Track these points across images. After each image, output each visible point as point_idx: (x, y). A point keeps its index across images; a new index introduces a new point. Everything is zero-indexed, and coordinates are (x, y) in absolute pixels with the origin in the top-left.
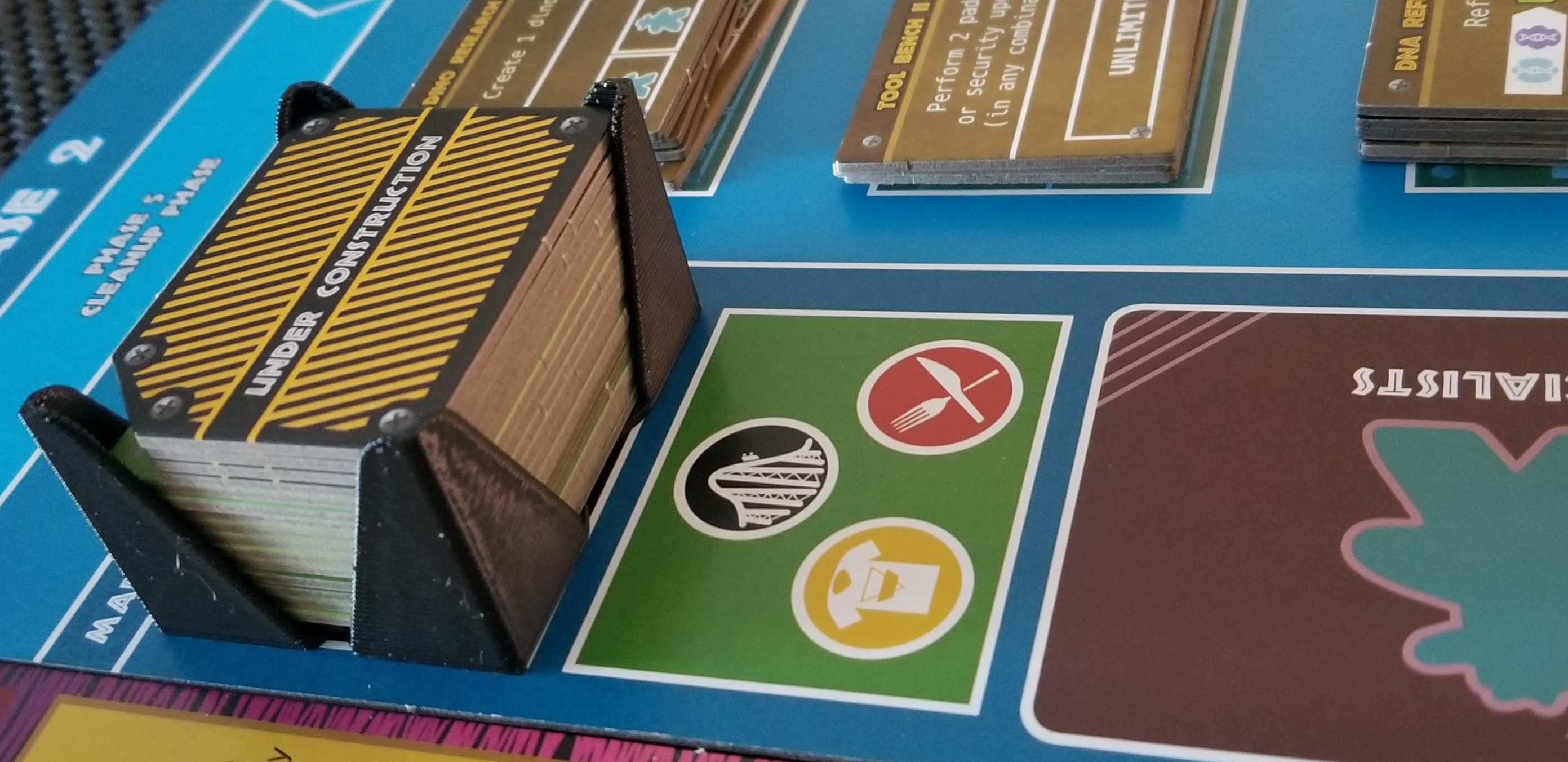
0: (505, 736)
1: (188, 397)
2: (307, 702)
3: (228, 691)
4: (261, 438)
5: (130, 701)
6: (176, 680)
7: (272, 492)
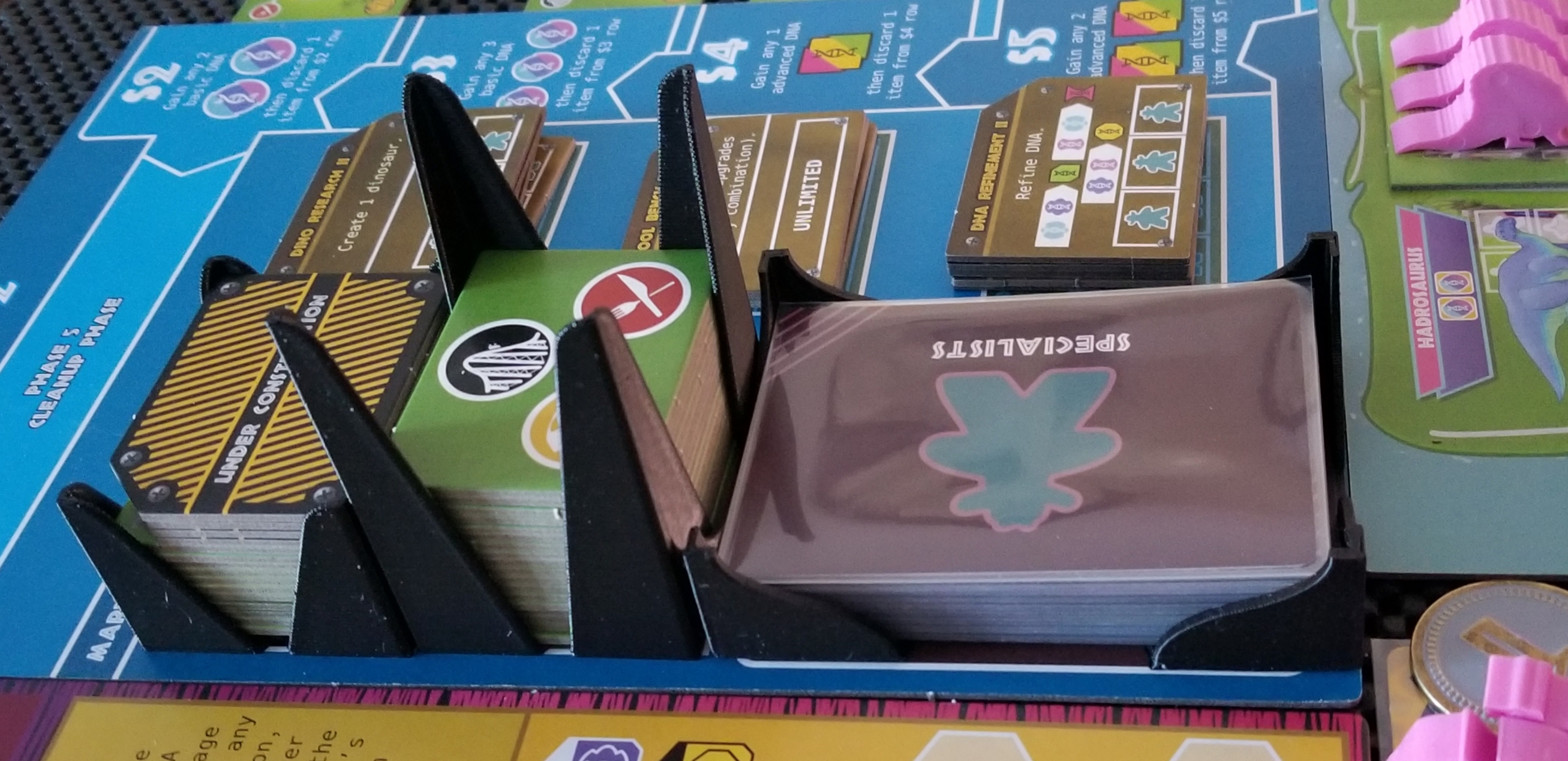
0: (403, 696)
1: (173, 486)
2: (261, 686)
3: (202, 684)
4: (232, 510)
5: (131, 696)
6: (162, 680)
7: (238, 546)
